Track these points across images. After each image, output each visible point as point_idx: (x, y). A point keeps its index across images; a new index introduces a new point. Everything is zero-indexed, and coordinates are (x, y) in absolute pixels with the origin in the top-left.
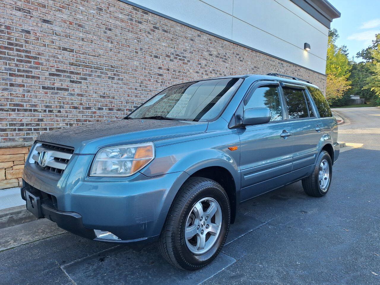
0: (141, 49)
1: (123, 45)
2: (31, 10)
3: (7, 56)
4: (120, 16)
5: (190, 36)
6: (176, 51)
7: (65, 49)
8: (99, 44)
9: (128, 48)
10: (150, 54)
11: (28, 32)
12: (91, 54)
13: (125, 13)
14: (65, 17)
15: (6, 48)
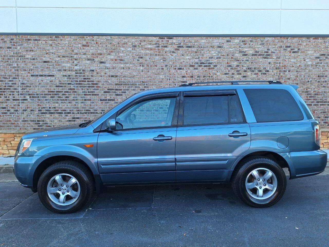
0: (166, 66)
1: (151, 66)
2: (94, 58)
3: (83, 85)
4: (149, 46)
5: (217, 44)
6: (200, 61)
7: (112, 76)
8: (134, 69)
9: (156, 67)
10: (174, 67)
11: (93, 71)
12: (129, 76)
13: (153, 44)
14: (112, 57)
15: (83, 81)
